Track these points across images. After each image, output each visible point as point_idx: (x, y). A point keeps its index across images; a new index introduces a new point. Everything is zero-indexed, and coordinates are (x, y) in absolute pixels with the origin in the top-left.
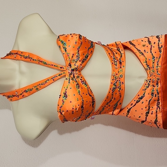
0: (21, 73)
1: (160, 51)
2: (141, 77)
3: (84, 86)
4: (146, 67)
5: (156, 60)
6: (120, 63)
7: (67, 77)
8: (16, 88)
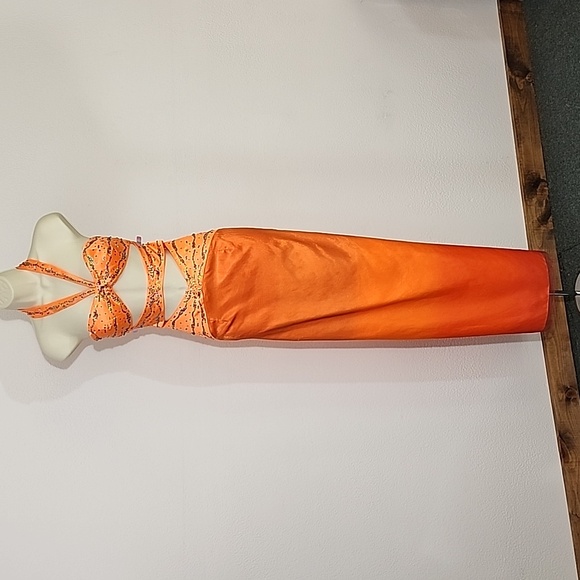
0: (43, 287)
1: (203, 258)
2: (181, 288)
3: (116, 302)
4: (187, 277)
5: (198, 269)
6: (158, 273)
7: (97, 294)
8: (39, 304)
